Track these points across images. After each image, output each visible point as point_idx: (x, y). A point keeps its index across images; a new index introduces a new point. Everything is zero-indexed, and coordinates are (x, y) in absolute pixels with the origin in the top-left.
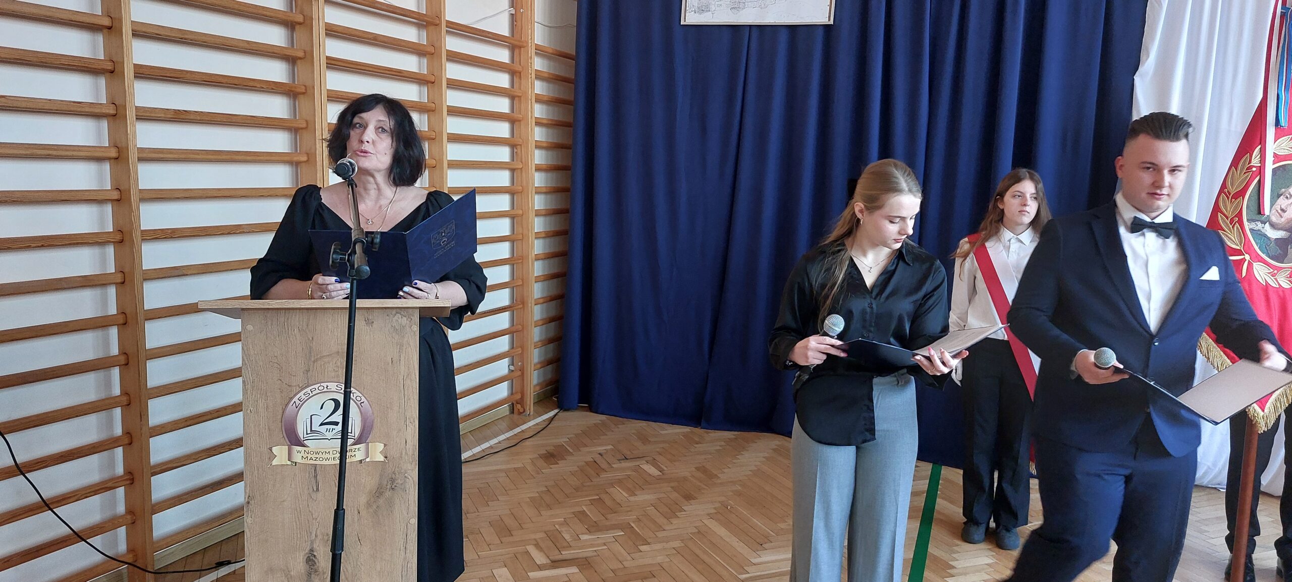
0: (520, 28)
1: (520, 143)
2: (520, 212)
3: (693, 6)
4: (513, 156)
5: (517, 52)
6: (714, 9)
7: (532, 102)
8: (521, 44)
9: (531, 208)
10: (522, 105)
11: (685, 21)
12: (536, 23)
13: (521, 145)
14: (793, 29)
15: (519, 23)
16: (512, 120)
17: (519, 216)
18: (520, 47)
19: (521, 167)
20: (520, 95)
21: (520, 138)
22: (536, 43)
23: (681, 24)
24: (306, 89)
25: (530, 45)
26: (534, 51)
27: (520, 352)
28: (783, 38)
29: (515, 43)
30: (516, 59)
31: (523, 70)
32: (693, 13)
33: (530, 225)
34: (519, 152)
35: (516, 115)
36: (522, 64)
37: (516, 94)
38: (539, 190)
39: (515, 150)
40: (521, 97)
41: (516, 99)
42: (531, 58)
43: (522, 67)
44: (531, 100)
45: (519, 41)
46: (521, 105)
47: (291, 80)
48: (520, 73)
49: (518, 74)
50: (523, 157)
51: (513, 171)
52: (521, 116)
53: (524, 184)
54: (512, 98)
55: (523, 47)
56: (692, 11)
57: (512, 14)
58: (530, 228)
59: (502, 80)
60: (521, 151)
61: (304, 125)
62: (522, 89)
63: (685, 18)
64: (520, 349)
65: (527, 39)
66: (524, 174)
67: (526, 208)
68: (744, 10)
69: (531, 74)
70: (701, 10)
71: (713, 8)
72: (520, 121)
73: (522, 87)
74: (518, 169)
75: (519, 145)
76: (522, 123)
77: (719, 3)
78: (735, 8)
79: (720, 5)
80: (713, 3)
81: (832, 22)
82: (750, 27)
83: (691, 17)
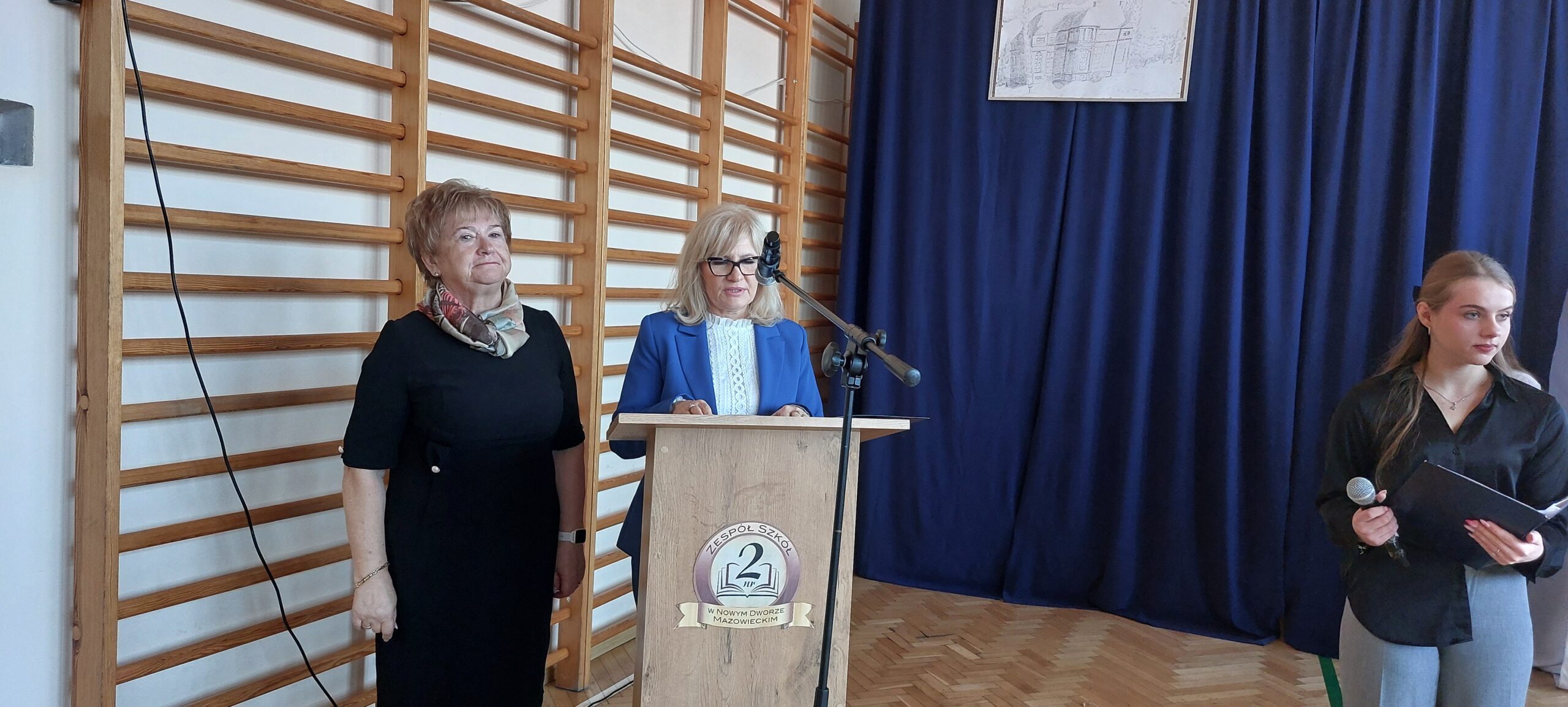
0: (791, 100)
1: (786, 240)
3: (1005, 78)
5: (785, 128)
6: (1032, 82)
8: (792, 120)
10: (790, 194)
11: (993, 96)
13: (786, 242)
14: (1133, 106)
15: (789, 96)
16: (775, 211)
18: (791, 124)
20: (786, 181)
21: (786, 233)
23: (989, 99)
24: (587, 168)
25: (802, 123)
28: (1120, 117)
29: (784, 119)
30: (785, 139)
31: (791, 152)
32: (1004, 86)
35: (780, 206)
36: (792, 145)
37: (781, 179)
40: (788, 185)
41: (781, 186)
42: (802, 139)
43: (793, 150)
46: (788, 195)
47: (566, 155)
48: (789, 156)
49: (786, 157)
52: (788, 208)
54: (777, 185)
55: (795, 125)
56: (1003, 84)
57: (782, 85)
59: (767, 163)
61: (582, 211)
62: (789, 175)
63: (994, 93)
65: (799, 116)
68: (1070, 84)
69: (802, 158)
70: (1015, 83)
71: (1030, 80)
72: (786, 213)
73: (791, 173)
76: (789, 215)
77: (1039, 75)
78: (1060, 79)
79: (1040, 77)
80: (1031, 75)
81: (1185, 99)
82: (1078, 104)
83: (1001, 91)
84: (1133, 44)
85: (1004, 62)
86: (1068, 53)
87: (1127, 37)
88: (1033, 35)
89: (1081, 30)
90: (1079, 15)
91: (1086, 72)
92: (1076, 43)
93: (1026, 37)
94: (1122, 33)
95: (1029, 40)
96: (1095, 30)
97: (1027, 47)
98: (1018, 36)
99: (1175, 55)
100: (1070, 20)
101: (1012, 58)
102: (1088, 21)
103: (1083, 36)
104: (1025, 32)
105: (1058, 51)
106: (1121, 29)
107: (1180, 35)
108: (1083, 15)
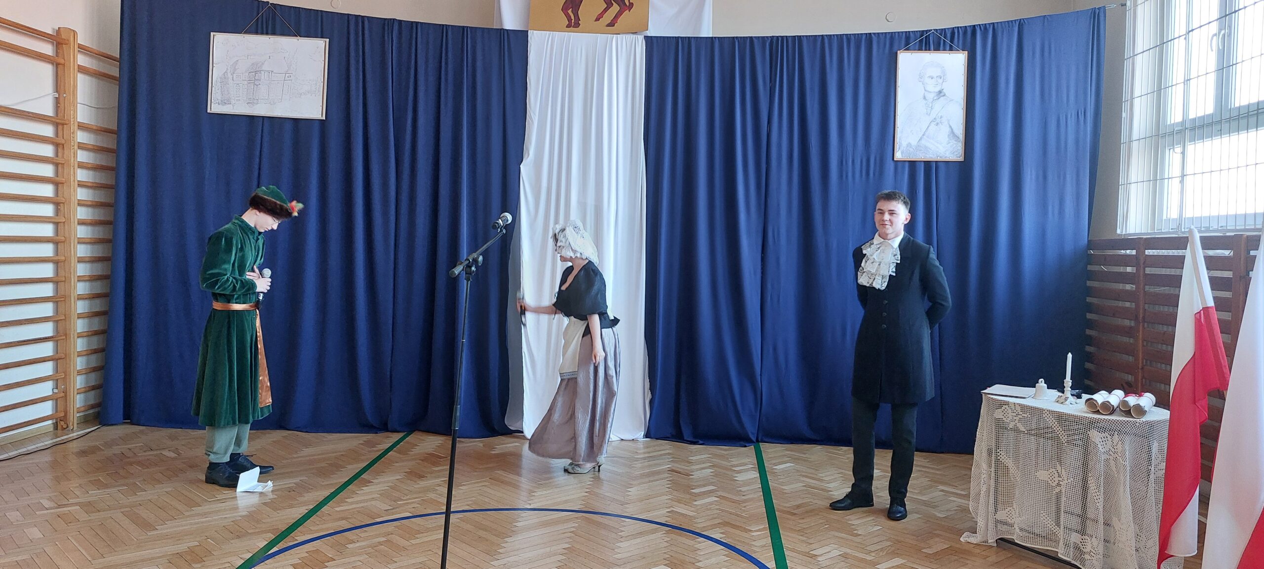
0: (63, 109)
1: (63, 202)
2: (63, 258)
3: (217, 99)
4: (57, 212)
5: (60, 127)
6: (234, 102)
7: (74, 168)
8: (63, 122)
9: (73, 255)
10: (66, 170)
11: (211, 110)
12: (78, 104)
14: (296, 121)
15: (62, 105)
16: (55, 183)
17: (61, 262)
18: (63, 124)
19: (64, 221)
20: (63, 162)
21: (63, 197)
22: (78, 121)
23: (208, 112)
25: (72, 123)
26: (76, 127)
27: (63, 376)
28: (288, 127)
29: (59, 121)
30: (60, 134)
31: (66, 142)
32: (217, 104)
33: (72, 269)
34: (62, 209)
35: (59, 179)
36: (65, 138)
37: (58, 161)
38: (84, 240)
39: (59, 207)
40: (64, 164)
41: (60, 166)
42: (73, 133)
43: (65, 140)
44: (74, 166)
45: (63, 120)
46: (64, 170)
48: (63, 145)
49: (61, 146)
50: (66, 213)
51: (56, 224)
52: (65, 180)
53: (67, 235)
54: (56, 165)
55: (66, 124)
57: (56, 98)
58: (72, 271)
59: (47, 150)
60: (64, 208)
62: (65, 157)
63: (211, 108)
64: (63, 374)
65: (69, 119)
66: (66, 227)
67: (69, 255)
68: (258, 105)
69: (74, 145)
70: (224, 103)
72: (63, 183)
73: (65, 155)
74: (60, 222)
75: (61, 203)
76: (65, 185)
77: (238, 98)
78: (251, 102)
79: (239, 100)
80: (233, 98)
81: (324, 119)
82: (263, 117)
83: (215, 107)
84: (293, 83)
85: (217, 89)
86: (255, 86)
87: (289, 79)
88: (234, 73)
89: (262, 72)
90: (261, 63)
91: (267, 98)
92: (260, 80)
93: (229, 75)
94: (286, 76)
95: (232, 76)
96: (270, 73)
97: (230, 81)
98: (224, 73)
99: (317, 92)
100: (255, 66)
101: (221, 87)
102: (265, 67)
103: (263, 76)
104: (228, 71)
105: (249, 85)
106: (286, 74)
107: (319, 80)
108: (263, 64)
